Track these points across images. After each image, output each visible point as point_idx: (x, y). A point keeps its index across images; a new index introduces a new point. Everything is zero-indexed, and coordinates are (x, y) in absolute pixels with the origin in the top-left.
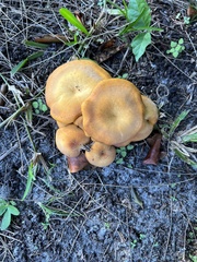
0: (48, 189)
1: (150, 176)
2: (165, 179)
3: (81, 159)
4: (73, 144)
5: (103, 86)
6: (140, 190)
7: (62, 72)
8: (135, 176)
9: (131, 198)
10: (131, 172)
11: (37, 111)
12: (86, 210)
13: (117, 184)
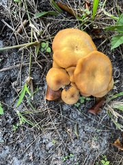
0: (26, 104)
1: (88, 120)
2: (95, 125)
4: (58, 82)
6: (80, 126)
7: (70, 33)
8: (80, 117)
10: (79, 113)
11: (42, 50)
13: (69, 117)
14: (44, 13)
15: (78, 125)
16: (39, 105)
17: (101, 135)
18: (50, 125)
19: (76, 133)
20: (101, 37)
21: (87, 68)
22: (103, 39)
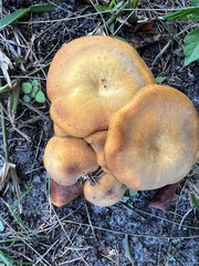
3: (75, 189)
4: (72, 169)
5: (154, 95)
6: (135, 239)
9: (121, 249)
10: (130, 212)
12: (59, 259)
13: (109, 227)
14: (21, 12)
15: (130, 238)
16: (39, 217)
17: (183, 248)
18: (70, 253)
19: (128, 255)
20: (156, 38)
21: (136, 135)
22: (163, 42)
